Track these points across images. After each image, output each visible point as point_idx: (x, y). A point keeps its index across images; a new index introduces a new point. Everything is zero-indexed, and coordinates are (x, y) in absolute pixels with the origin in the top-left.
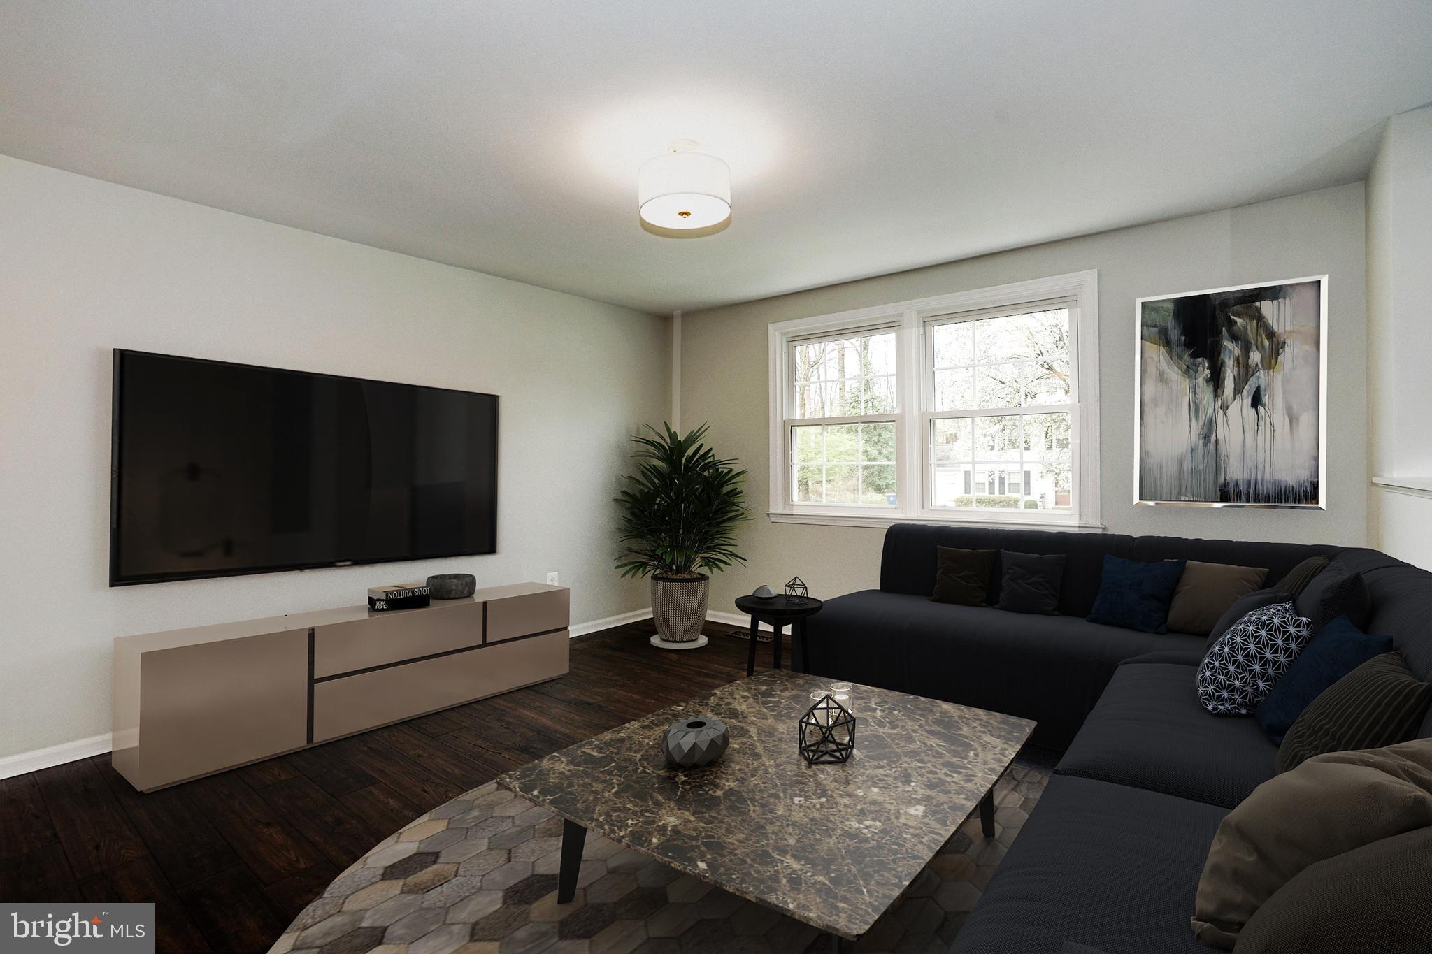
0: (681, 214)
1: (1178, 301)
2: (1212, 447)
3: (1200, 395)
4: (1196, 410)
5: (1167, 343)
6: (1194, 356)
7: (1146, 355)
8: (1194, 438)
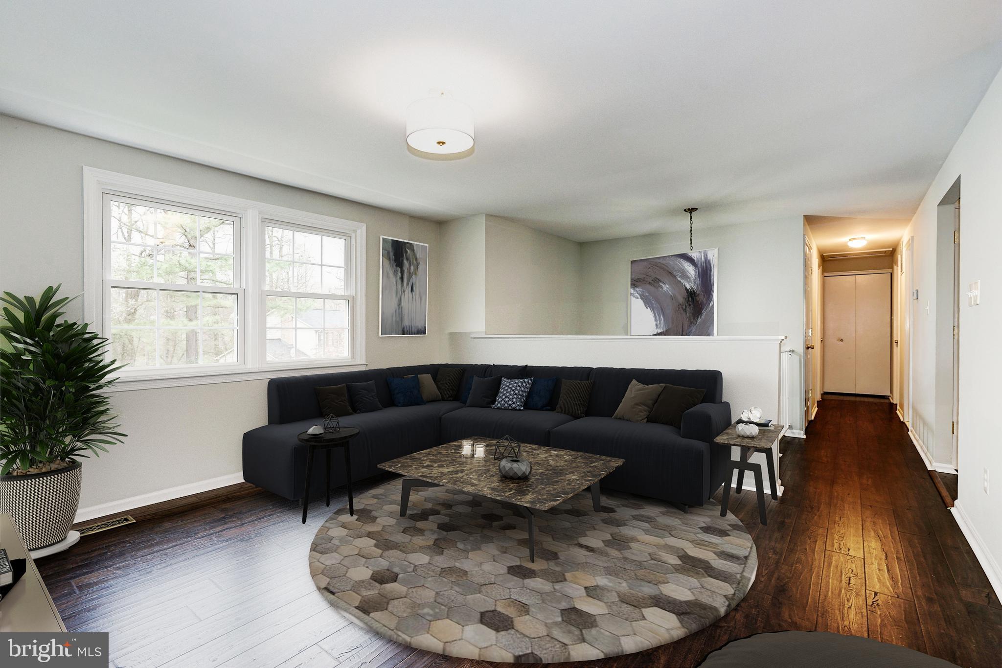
0: (439, 143)
1: (393, 241)
2: (401, 310)
3: (398, 285)
4: (397, 293)
5: (389, 259)
6: (397, 266)
7: (384, 264)
8: (396, 306)
